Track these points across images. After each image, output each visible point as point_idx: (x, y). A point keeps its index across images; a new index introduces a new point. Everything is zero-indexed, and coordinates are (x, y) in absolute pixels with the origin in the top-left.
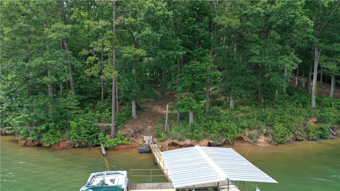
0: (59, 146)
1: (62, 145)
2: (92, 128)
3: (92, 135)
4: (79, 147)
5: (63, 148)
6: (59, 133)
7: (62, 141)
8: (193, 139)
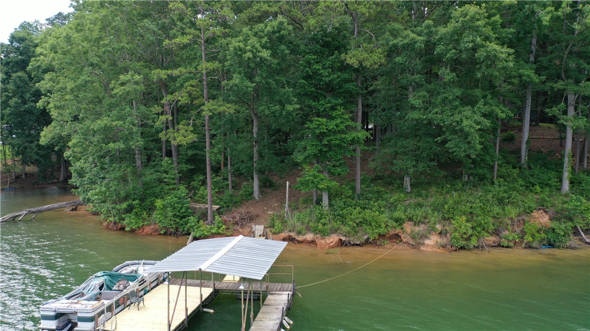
0: (143, 232)
1: (147, 230)
2: (183, 210)
3: (183, 220)
4: (165, 234)
5: (147, 234)
6: (145, 214)
7: (146, 225)
8: (317, 233)
